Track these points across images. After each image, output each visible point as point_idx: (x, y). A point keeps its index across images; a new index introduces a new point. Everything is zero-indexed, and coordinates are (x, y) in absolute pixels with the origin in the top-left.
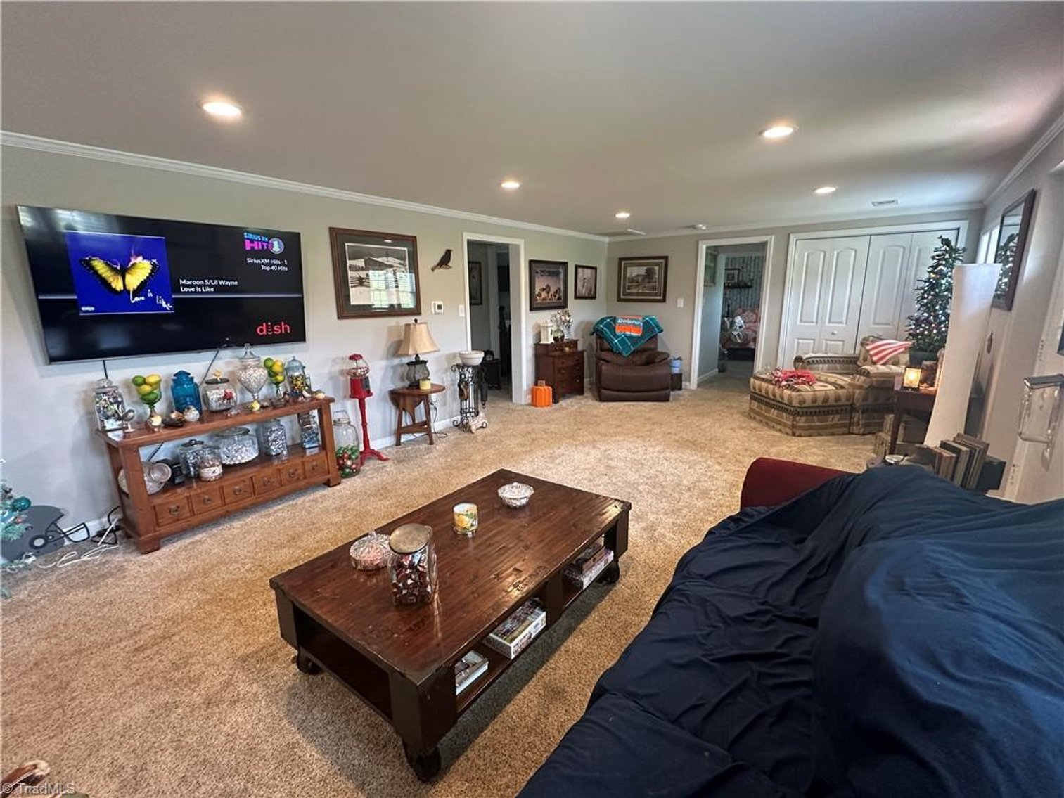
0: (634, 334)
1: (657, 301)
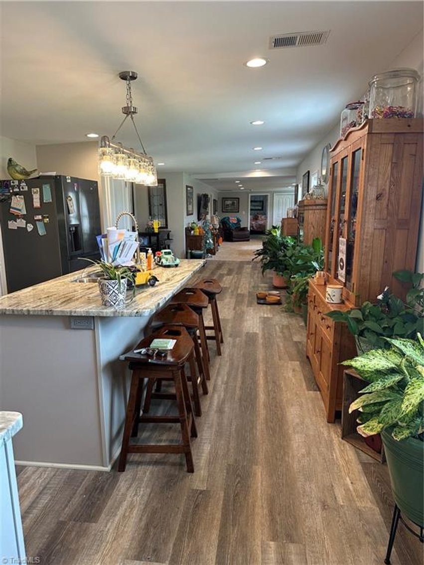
1: (236, 212)
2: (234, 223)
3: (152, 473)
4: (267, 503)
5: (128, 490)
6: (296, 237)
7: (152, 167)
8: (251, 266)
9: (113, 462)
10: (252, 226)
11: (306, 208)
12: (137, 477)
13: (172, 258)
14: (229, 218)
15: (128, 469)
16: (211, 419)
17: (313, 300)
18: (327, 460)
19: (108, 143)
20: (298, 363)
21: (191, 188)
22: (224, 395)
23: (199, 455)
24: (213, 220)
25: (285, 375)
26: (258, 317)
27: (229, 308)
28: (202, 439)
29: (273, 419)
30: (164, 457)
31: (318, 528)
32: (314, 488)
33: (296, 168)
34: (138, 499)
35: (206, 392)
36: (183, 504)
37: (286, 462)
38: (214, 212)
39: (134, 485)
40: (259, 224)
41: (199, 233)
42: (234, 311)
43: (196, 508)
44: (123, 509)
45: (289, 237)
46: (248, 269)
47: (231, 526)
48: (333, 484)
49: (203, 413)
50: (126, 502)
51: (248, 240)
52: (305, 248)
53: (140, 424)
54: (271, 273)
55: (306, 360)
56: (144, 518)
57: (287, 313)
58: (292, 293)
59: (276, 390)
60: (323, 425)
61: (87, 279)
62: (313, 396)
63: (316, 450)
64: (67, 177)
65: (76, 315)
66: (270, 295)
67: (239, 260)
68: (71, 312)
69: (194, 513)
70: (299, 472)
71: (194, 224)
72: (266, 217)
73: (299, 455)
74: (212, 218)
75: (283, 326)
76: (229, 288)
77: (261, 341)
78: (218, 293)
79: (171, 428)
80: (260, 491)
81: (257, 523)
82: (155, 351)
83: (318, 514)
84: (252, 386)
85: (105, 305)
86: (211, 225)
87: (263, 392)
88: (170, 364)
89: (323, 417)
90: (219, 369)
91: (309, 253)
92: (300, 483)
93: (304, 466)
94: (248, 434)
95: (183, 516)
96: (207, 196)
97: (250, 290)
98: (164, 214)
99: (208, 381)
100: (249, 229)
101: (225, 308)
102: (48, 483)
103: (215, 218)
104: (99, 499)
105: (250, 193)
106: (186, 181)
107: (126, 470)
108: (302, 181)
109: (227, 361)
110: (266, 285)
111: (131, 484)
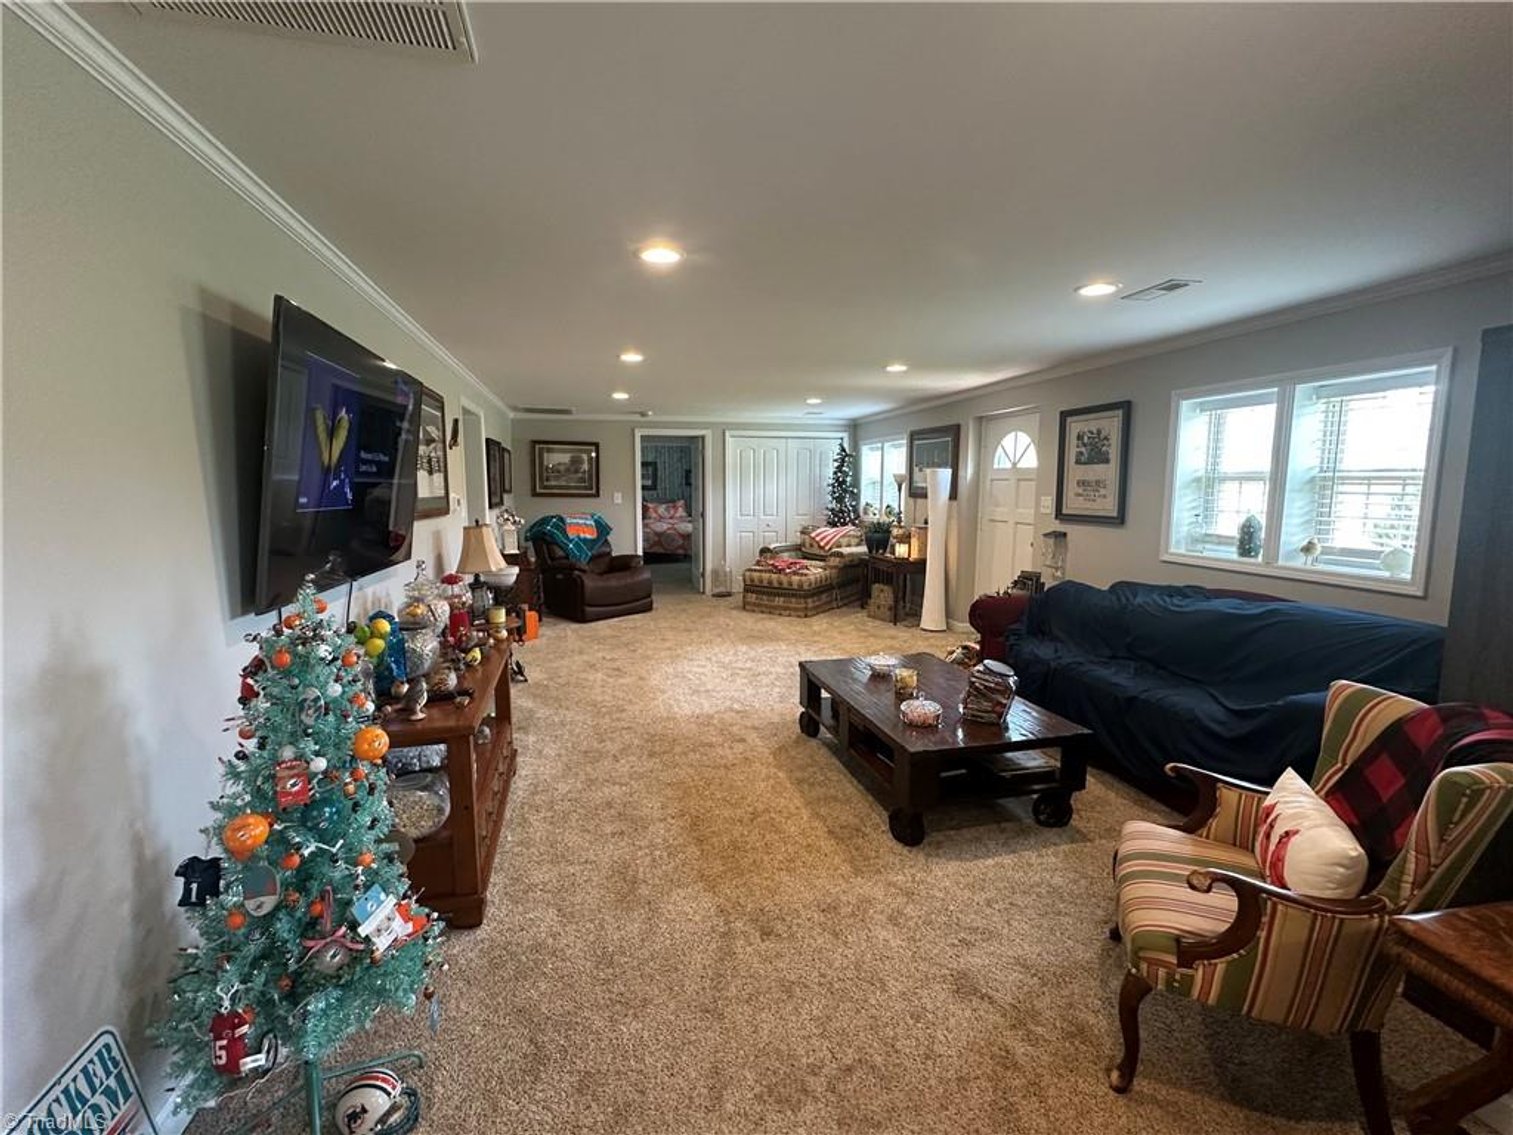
0: (589, 536)
1: (588, 496)
2: (585, 541)
14: (561, 519)
51: (648, 608)
105: (643, 425)
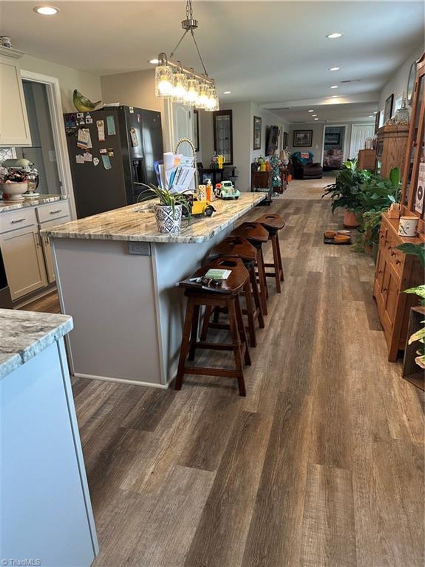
0: (307, 158)
1: (309, 146)
2: (305, 159)
3: (206, 393)
4: (317, 431)
5: (183, 406)
6: (373, 171)
7: (214, 89)
8: (320, 205)
9: (170, 381)
10: (325, 162)
11: (386, 135)
12: (192, 396)
13: (232, 189)
14: (300, 153)
15: (184, 389)
16: (266, 350)
17: (384, 235)
18: (384, 397)
19: (165, 61)
20: (363, 303)
21: (260, 119)
22: (281, 330)
23: (252, 381)
24: (283, 156)
25: (347, 313)
26: (323, 257)
27: (293, 248)
28: (255, 367)
29: (330, 355)
30: (219, 380)
31: (367, 458)
32: (367, 421)
33: (379, 92)
34: (192, 414)
35: (262, 326)
36: (233, 423)
37: (340, 394)
38: (284, 146)
39: (189, 403)
40: (334, 161)
41: (266, 170)
42: (298, 251)
43: (246, 427)
44: (178, 422)
45: (366, 170)
46: (317, 208)
47: (279, 448)
48: (388, 419)
49: (258, 344)
50: (180, 417)
51: (321, 178)
52: (382, 182)
53: (197, 350)
54: (342, 212)
55: (373, 301)
56: (196, 432)
57: (356, 253)
58: (364, 231)
59: (336, 328)
60: (383, 363)
61: (148, 210)
62: (376, 335)
63: (373, 386)
64: (130, 108)
65: (133, 240)
66: (339, 234)
67: (309, 199)
68: (129, 237)
69: (244, 432)
70: (353, 405)
71: (261, 160)
72: (342, 152)
73: (354, 390)
74: (281, 153)
75: (350, 266)
76: (294, 227)
77: (324, 280)
78: (280, 229)
79: (226, 355)
80: (310, 419)
81: (305, 447)
82: (210, 280)
83: (369, 445)
84: (311, 324)
85: (161, 232)
86: (280, 161)
87: (321, 329)
88: (224, 292)
89: (385, 357)
90: (277, 305)
91: (386, 186)
92: (353, 415)
93: (358, 400)
94: (302, 366)
95: (233, 434)
96: (277, 128)
97: (318, 230)
98: (229, 149)
99: (265, 316)
100: (322, 165)
101: (288, 247)
102: (112, 395)
103: (284, 153)
104: (156, 412)
105: (325, 124)
106: (254, 112)
107: (182, 389)
108: (384, 107)
109: (286, 299)
110: (337, 224)
111: (187, 401)
